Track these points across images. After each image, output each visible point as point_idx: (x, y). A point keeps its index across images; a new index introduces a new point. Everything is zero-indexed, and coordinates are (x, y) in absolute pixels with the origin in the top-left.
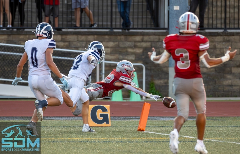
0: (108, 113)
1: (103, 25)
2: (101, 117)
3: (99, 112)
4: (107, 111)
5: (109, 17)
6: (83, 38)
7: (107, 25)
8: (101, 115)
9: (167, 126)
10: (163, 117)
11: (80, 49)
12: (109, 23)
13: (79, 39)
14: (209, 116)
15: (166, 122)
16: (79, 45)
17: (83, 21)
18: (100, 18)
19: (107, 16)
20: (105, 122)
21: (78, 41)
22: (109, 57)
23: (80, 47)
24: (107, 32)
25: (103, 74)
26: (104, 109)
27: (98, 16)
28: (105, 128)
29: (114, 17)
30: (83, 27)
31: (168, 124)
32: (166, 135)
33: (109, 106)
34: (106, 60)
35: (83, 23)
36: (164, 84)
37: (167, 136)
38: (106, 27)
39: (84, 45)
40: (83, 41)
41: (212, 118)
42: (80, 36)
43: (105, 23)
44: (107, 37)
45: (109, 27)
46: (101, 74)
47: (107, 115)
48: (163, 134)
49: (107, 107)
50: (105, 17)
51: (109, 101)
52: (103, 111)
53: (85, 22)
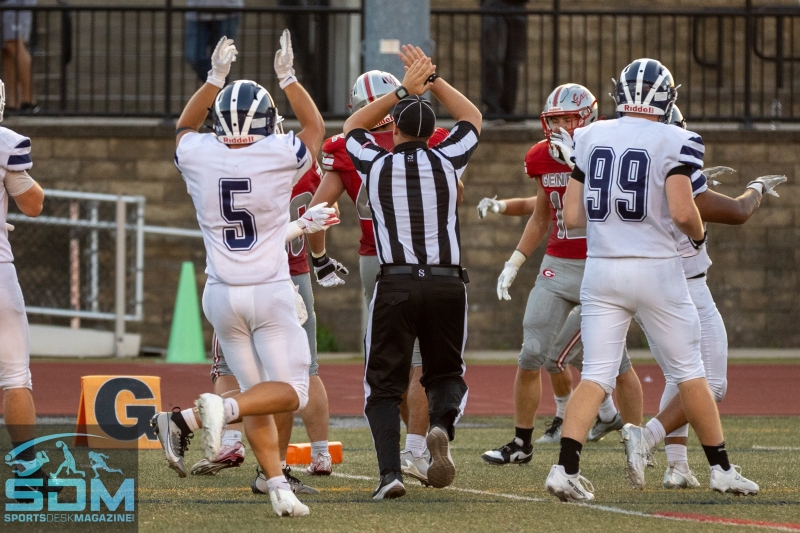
0: (155, 402)
1: (137, 103)
2: (129, 415)
3: (124, 400)
4: (152, 397)
5: (160, 78)
6: (71, 147)
7: (153, 104)
8: (132, 411)
9: (354, 446)
10: (343, 417)
11: (62, 184)
12: (160, 98)
13: (58, 152)
14: (499, 414)
15: (351, 432)
16: (56, 170)
17: (71, 89)
18: (130, 80)
19: (153, 72)
20: (145, 434)
21: (53, 157)
22: (159, 212)
23: (60, 179)
24: (152, 128)
25: (137, 270)
26: (142, 391)
27: (123, 73)
28: (144, 454)
29: (176, 76)
30: (70, 110)
31: (358, 441)
32: (353, 477)
33: (157, 379)
34: (148, 222)
35: (71, 96)
36: (345, 306)
37: (355, 480)
38: (148, 110)
39: (73, 171)
40: (69, 158)
41: (510, 421)
42: (59, 143)
43: (145, 98)
44: (152, 145)
45: (160, 109)
46: (132, 270)
47: (151, 410)
48: (342, 475)
49: (152, 382)
50: (145, 78)
51: (158, 361)
52: (138, 397)
53: (77, 92)
